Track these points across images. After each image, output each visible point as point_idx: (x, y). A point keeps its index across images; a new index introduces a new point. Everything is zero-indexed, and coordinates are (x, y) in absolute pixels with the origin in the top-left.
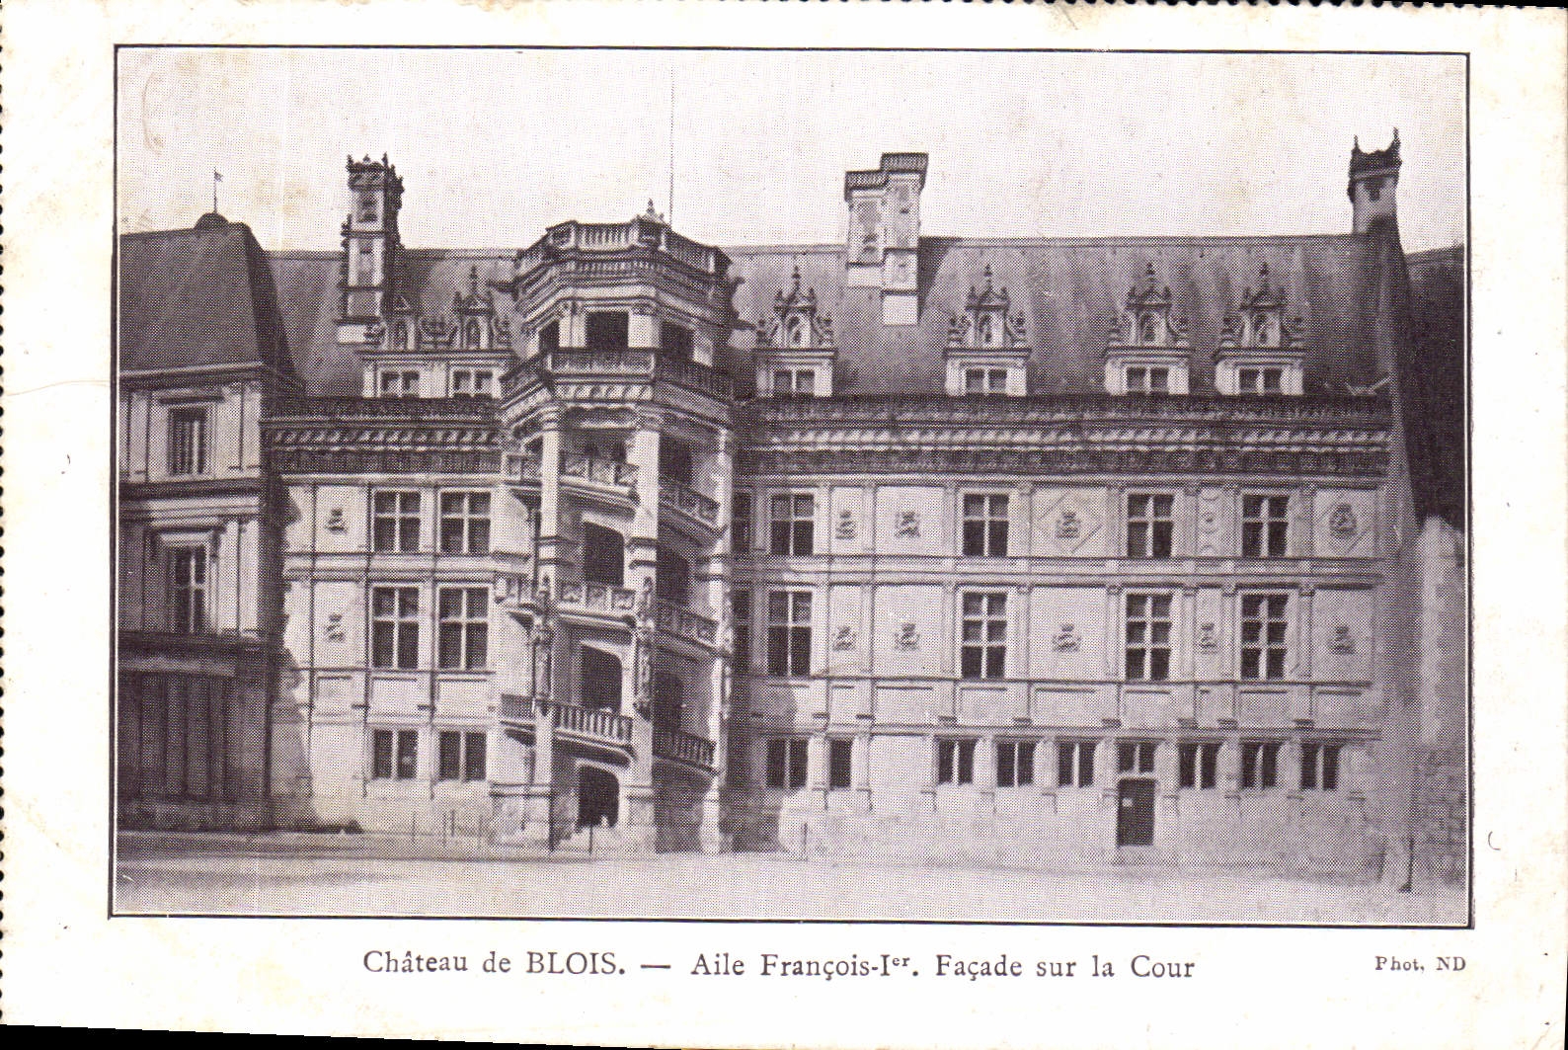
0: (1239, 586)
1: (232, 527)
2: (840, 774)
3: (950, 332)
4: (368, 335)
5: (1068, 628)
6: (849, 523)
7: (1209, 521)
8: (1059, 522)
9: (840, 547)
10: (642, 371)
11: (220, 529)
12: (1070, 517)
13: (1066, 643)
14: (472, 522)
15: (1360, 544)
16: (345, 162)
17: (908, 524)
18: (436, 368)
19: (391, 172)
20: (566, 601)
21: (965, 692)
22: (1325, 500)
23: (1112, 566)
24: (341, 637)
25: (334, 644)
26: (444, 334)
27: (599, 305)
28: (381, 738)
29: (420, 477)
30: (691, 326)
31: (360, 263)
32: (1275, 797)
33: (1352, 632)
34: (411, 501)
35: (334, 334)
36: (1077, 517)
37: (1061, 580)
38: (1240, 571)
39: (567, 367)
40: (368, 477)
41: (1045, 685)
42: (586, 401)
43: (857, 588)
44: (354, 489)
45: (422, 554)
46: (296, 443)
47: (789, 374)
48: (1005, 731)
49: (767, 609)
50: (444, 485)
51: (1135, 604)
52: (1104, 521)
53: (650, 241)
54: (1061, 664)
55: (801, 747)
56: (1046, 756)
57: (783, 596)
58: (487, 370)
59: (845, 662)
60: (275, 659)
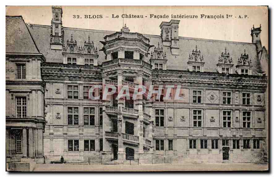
0: (242, 110)
1: (34, 92)
2: (171, 148)
3: (189, 58)
5: (212, 117)
7: (237, 98)
8: (210, 97)
11: (31, 92)
12: (212, 96)
13: (212, 120)
15: (262, 103)
16: (51, 6)
18: (81, 58)
20: (124, 112)
21: (194, 130)
22: (256, 94)
23: (221, 106)
24: (59, 118)
25: (58, 120)
26: (82, 50)
27: (127, 50)
28: (70, 142)
29: (78, 82)
31: (55, 30)
32: (249, 150)
33: (261, 119)
34: (76, 88)
35: (50, 47)
36: (214, 96)
37: (211, 108)
38: (242, 107)
39: (123, 63)
40: (66, 81)
41: (209, 128)
42: (127, 70)
43: (173, 109)
44: (62, 84)
45: (79, 100)
46: (49, 73)
47: (157, 64)
48: (202, 138)
49: (155, 113)
50: (84, 84)
51: (224, 113)
52: (219, 97)
53: (139, 37)
54: (212, 124)
55: (162, 141)
56: (209, 143)
57: (158, 110)
58: (92, 59)
59: (171, 124)
60: (44, 123)
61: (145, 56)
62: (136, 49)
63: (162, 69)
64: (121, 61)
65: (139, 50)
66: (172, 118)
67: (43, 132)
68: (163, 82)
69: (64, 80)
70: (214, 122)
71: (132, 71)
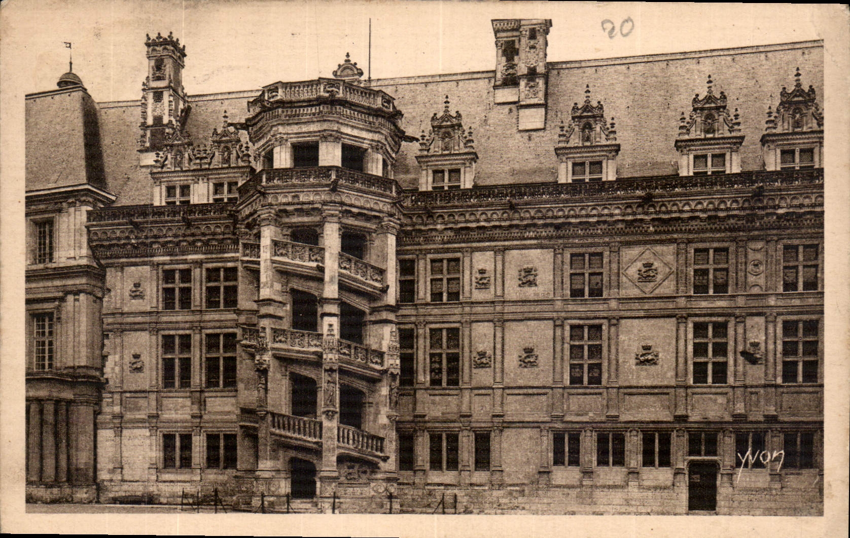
0: (779, 314)
1: (70, 298)
2: (483, 460)
3: (560, 136)
4: (156, 161)
5: (647, 348)
6: (485, 278)
7: (756, 265)
8: (640, 271)
9: (478, 296)
11: (62, 299)
12: (648, 266)
13: (646, 358)
14: (226, 288)
16: (145, 39)
17: (528, 277)
18: (201, 182)
19: (175, 44)
20: (277, 342)
21: (571, 397)
23: (681, 302)
24: (137, 369)
25: (136, 375)
26: (206, 158)
27: (298, 137)
28: (168, 439)
29: (190, 258)
30: (365, 146)
31: (154, 109)
34: (186, 275)
35: (139, 159)
36: (655, 266)
37: (642, 313)
38: (779, 304)
39: (275, 182)
40: (156, 259)
41: (631, 390)
42: (289, 204)
43: (491, 324)
44: (147, 268)
45: (193, 311)
46: (110, 239)
47: (442, 172)
48: (603, 425)
49: (428, 341)
50: (206, 263)
51: (700, 329)
52: (674, 269)
54: (644, 374)
55: (453, 439)
56: (634, 443)
57: (439, 331)
58: (235, 180)
59: (484, 377)
60: (99, 385)
61: (370, 151)
62: (325, 131)
63: (458, 186)
66: (488, 355)
67: (95, 411)
68: (452, 234)
69: (152, 256)
70: (655, 364)
71: (306, 207)
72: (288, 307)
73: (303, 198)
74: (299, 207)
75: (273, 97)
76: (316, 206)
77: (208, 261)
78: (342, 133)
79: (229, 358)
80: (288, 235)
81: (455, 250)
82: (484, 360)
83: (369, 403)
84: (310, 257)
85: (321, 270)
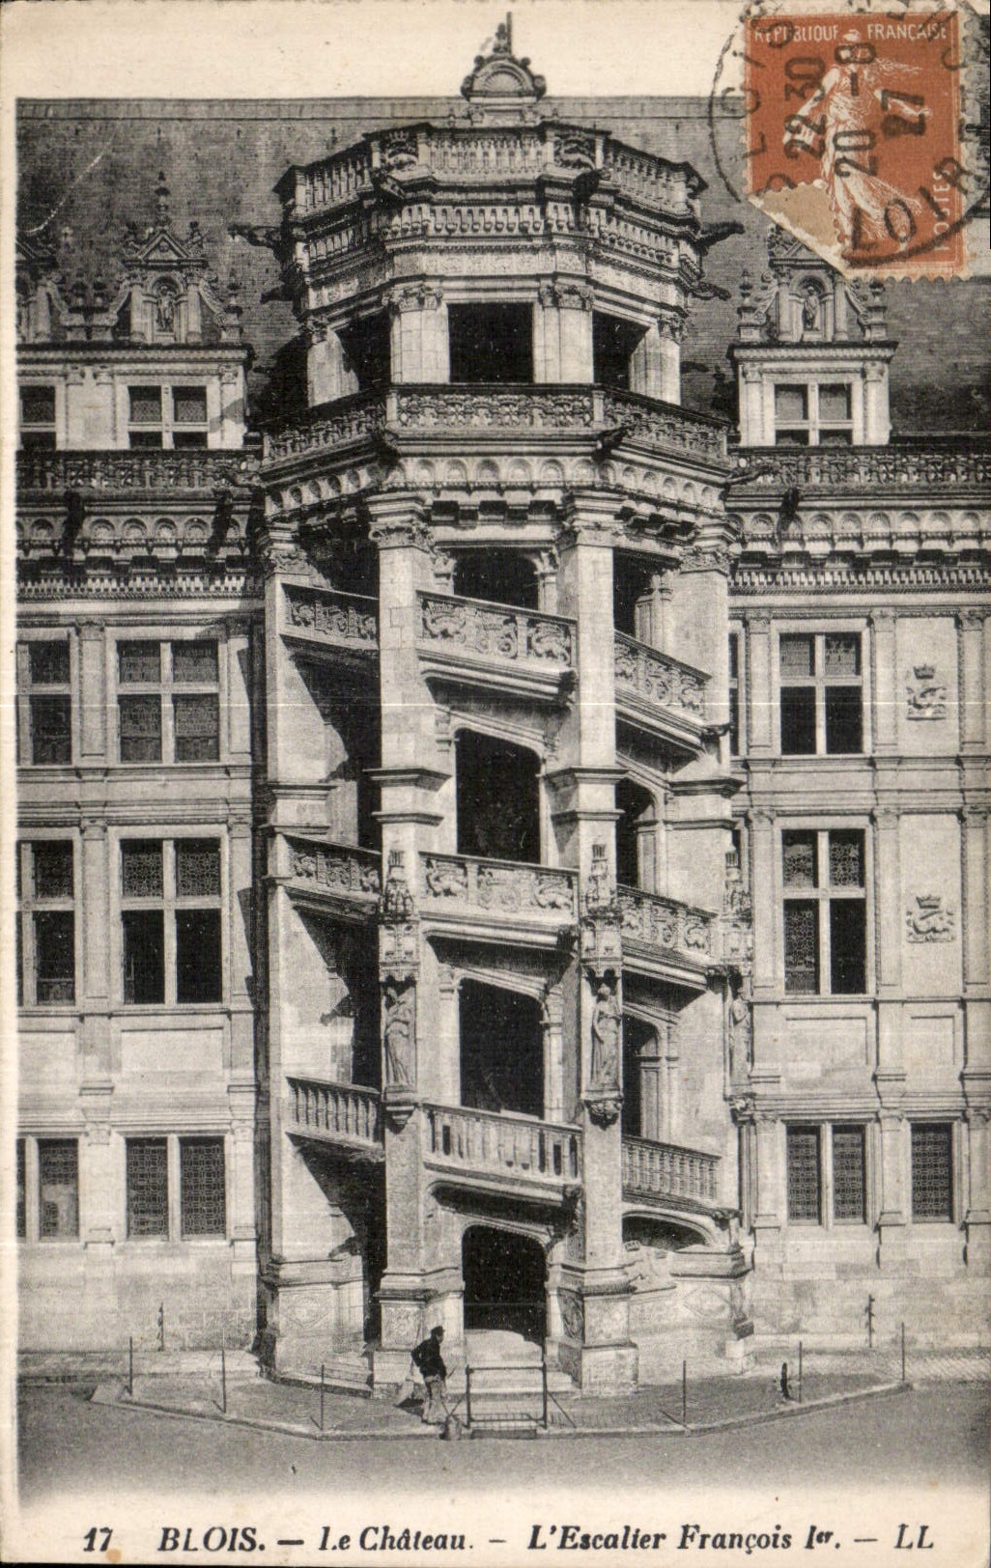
6: (932, 690)
9: (916, 739)
10: (577, 428)
14: (179, 699)
20: (436, 894)
26: (107, 311)
27: (471, 290)
29: (68, 609)
30: (643, 319)
39: (427, 422)
42: (467, 489)
43: (953, 821)
45: (82, 772)
47: (801, 391)
49: (779, 865)
50: (118, 624)
53: (579, 164)
57: (808, 837)
58: (196, 382)
59: (936, 966)
61: (653, 333)
62: (555, 276)
63: (847, 435)
64: (408, 411)
65: (580, 284)
66: (943, 905)
68: (846, 568)
71: (514, 498)
72: (450, 787)
73: (509, 471)
74: (492, 496)
75: (400, 166)
76: (544, 496)
77: (123, 620)
78: (597, 285)
79: (197, 914)
80: (447, 576)
81: (850, 613)
82: (934, 921)
83: (669, 1059)
84: (530, 646)
85: (568, 683)
